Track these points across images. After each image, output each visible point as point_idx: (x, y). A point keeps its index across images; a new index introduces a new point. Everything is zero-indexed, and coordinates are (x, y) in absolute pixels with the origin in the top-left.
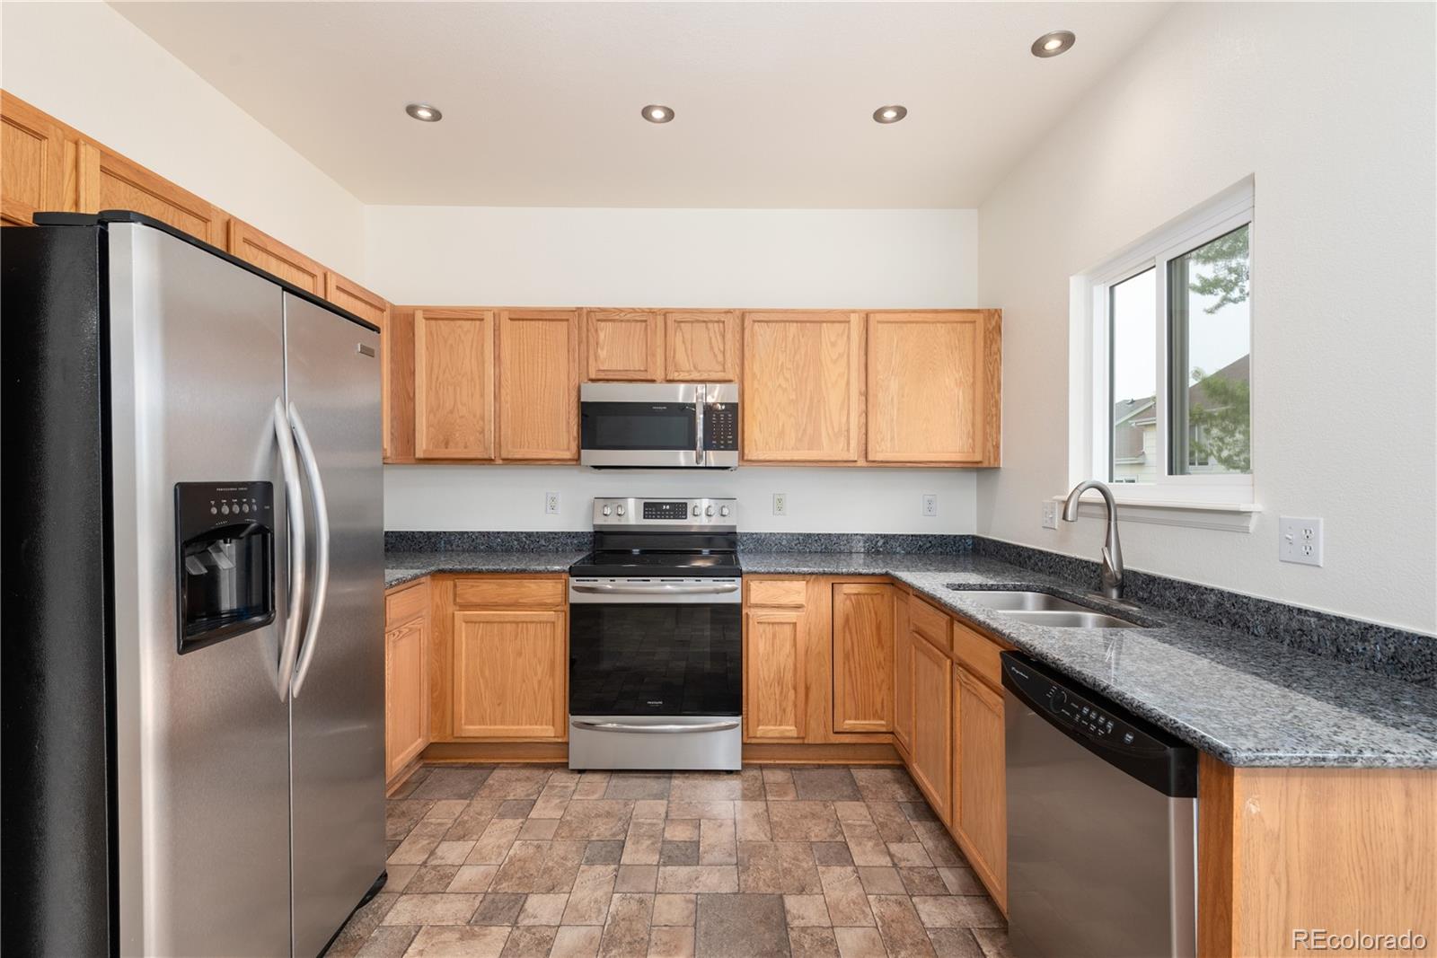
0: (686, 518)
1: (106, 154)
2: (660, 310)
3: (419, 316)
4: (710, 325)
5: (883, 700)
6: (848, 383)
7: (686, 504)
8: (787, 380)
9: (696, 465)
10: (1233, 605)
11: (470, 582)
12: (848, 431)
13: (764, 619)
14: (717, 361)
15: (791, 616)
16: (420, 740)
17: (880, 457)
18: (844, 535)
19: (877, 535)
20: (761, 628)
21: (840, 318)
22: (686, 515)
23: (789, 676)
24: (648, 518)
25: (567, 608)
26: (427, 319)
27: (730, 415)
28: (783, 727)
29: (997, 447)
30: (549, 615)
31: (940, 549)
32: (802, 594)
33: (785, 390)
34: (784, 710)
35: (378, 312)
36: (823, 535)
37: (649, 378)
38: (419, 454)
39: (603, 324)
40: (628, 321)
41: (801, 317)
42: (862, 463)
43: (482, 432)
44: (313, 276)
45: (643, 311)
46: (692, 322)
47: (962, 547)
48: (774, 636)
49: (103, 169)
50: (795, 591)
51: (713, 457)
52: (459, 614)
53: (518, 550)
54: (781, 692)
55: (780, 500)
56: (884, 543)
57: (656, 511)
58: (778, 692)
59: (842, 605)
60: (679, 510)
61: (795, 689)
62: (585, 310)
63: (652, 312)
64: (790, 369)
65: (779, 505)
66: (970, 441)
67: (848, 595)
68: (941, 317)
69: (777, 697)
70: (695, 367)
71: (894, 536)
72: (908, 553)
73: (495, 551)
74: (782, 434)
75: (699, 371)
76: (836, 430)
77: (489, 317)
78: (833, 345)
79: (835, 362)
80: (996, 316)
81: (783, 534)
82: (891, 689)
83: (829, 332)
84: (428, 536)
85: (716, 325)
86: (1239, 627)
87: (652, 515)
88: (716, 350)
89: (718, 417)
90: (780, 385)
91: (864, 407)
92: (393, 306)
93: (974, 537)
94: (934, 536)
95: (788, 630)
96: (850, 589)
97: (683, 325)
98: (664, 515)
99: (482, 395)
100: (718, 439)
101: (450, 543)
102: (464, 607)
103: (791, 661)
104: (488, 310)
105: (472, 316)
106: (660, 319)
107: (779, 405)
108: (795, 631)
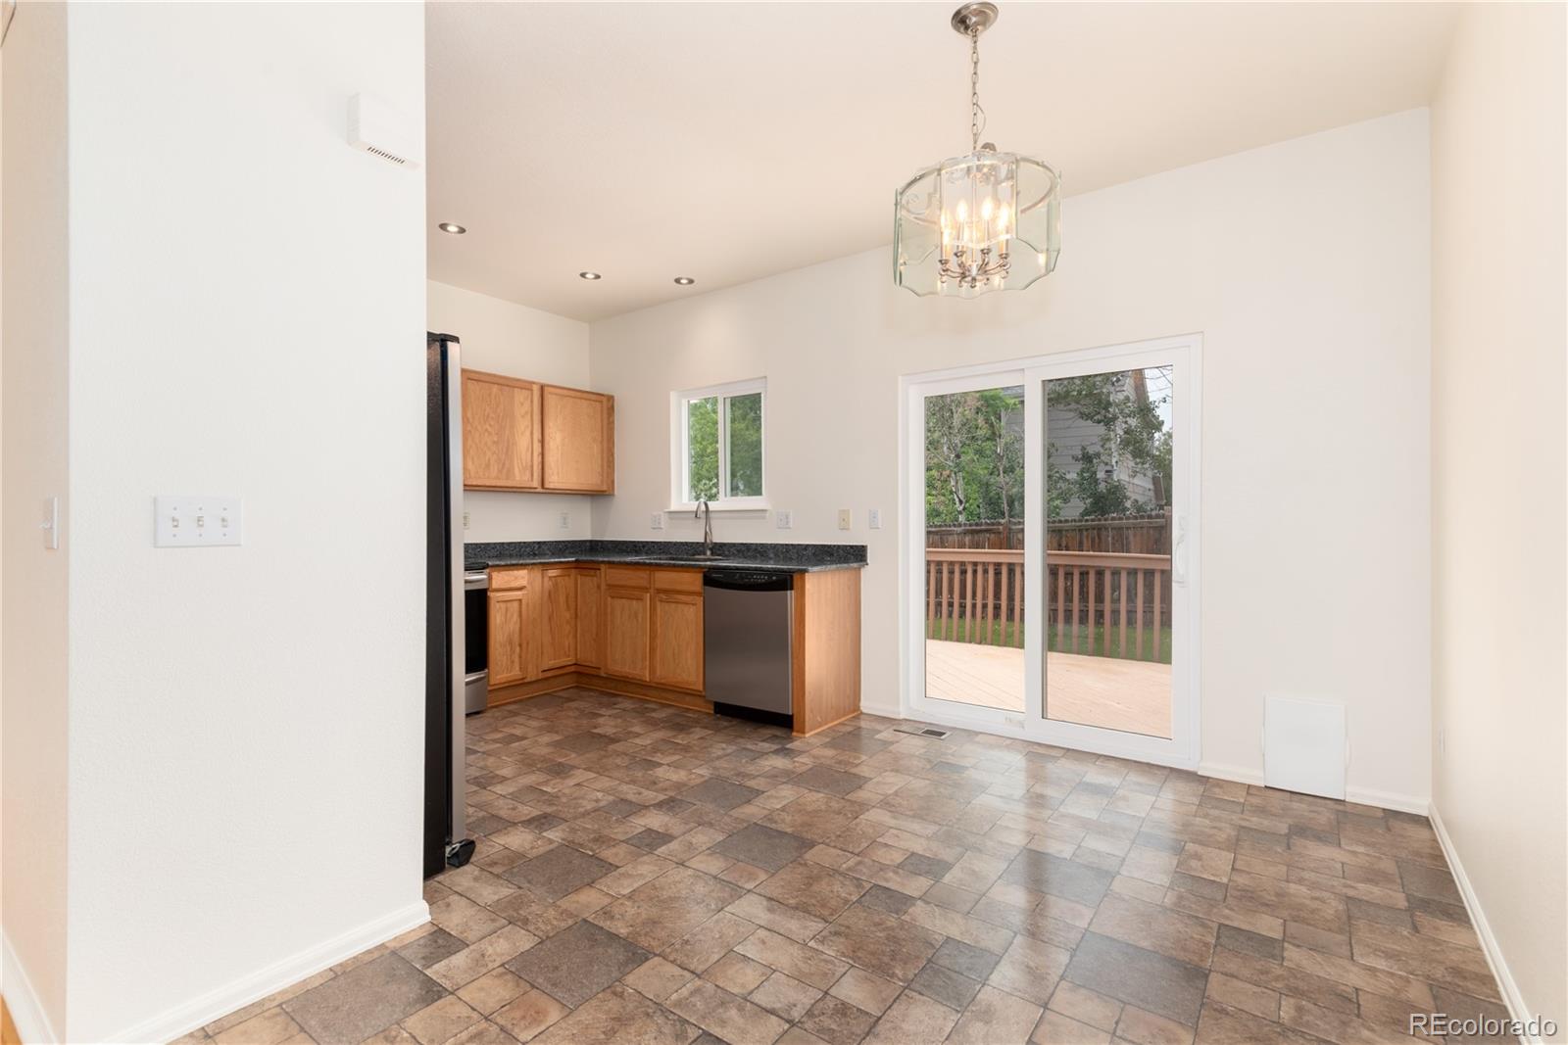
5: (570, 644)
6: (532, 433)
8: (491, 426)
10: (762, 548)
12: (532, 466)
13: (500, 599)
15: (518, 594)
17: (552, 486)
18: (510, 542)
19: (535, 542)
20: (498, 605)
21: (525, 385)
23: (516, 637)
28: (512, 673)
29: (613, 482)
31: (572, 550)
32: (525, 579)
33: (490, 434)
34: (513, 661)
41: (501, 381)
42: (540, 490)
47: (584, 548)
48: (506, 610)
50: (521, 577)
54: (511, 649)
55: (465, 518)
56: (539, 548)
58: (509, 649)
59: (548, 584)
61: (520, 645)
64: (493, 418)
66: (600, 477)
67: (550, 577)
68: (585, 395)
69: (509, 653)
71: (545, 542)
72: (553, 554)
74: (488, 466)
76: (524, 465)
78: (522, 404)
79: (523, 417)
80: (612, 400)
82: (575, 637)
83: (520, 396)
90: (486, 430)
91: (540, 450)
93: (591, 541)
94: (568, 541)
95: (516, 605)
96: (552, 573)
103: (518, 626)
107: (486, 444)
108: (521, 605)
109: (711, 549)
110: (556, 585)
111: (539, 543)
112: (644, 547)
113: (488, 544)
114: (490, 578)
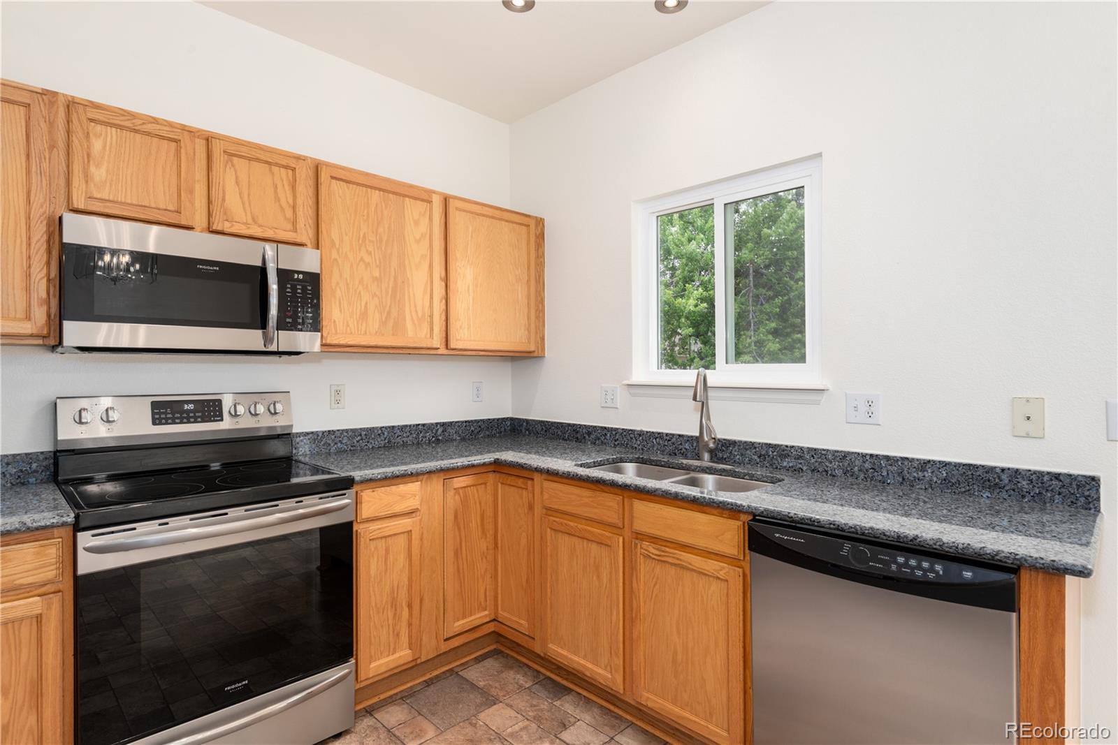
0: (222, 420)
2: (200, 131)
4: (275, 169)
5: (486, 590)
6: (431, 266)
8: (370, 253)
9: (262, 349)
10: (813, 456)
12: (431, 316)
13: (375, 534)
14: (285, 217)
15: (405, 523)
17: (460, 345)
18: (407, 426)
20: (372, 545)
21: (422, 196)
22: (221, 415)
23: (403, 596)
24: (160, 424)
25: (68, 585)
27: (309, 288)
28: (397, 655)
29: (543, 339)
30: (26, 605)
31: (487, 433)
32: (417, 497)
33: (367, 265)
34: (398, 635)
36: (386, 428)
37: (183, 222)
39: (99, 128)
40: (148, 134)
41: (383, 186)
42: (443, 351)
46: (250, 159)
47: (503, 429)
48: (387, 551)
50: (410, 494)
51: (286, 340)
54: (395, 614)
55: (338, 392)
56: (443, 432)
57: (173, 413)
58: (391, 617)
59: (453, 500)
60: (210, 409)
61: (410, 606)
64: (373, 242)
65: (337, 396)
66: (527, 332)
67: (455, 494)
68: (506, 216)
69: (390, 622)
70: (253, 219)
71: (451, 423)
72: (463, 439)
74: (364, 315)
75: (260, 226)
76: (420, 314)
78: (417, 223)
79: (418, 242)
80: (541, 224)
81: (343, 430)
82: (495, 577)
83: (413, 210)
85: (283, 170)
86: (819, 471)
87: (167, 419)
88: (285, 203)
89: (294, 288)
90: (362, 259)
91: (444, 293)
93: (512, 419)
94: (483, 421)
95: (402, 541)
96: (460, 482)
97: (235, 160)
98: (186, 418)
100: (294, 317)
103: (405, 575)
106: (200, 146)
107: (361, 281)
108: (410, 540)
109: (711, 451)
110: (465, 502)
111: (443, 424)
112: (589, 434)
113: (372, 430)
114: (357, 502)
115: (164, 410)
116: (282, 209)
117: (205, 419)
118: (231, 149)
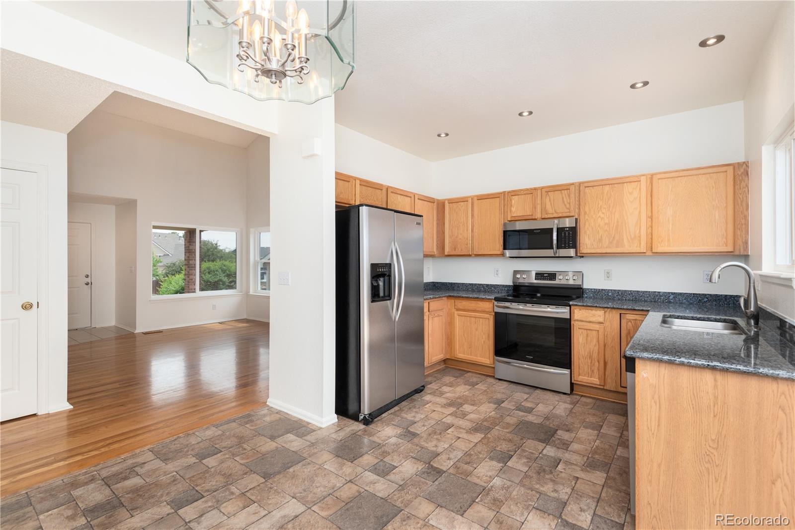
1: (361, 180)
2: (539, 187)
3: (446, 202)
4: (563, 191)
6: (640, 212)
7: (556, 274)
8: (604, 213)
9: (554, 256)
11: (460, 301)
12: (640, 237)
13: (581, 327)
14: (566, 208)
15: (597, 327)
16: (442, 355)
17: (660, 250)
18: (647, 292)
19: (669, 293)
20: (581, 331)
21: (636, 180)
22: (555, 279)
23: (595, 355)
24: (538, 280)
25: (494, 314)
26: (449, 203)
27: (572, 233)
28: (592, 379)
30: (487, 316)
31: (714, 303)
32: (602, 317)
33: (602, 219)
34: (593, 371)
35: (433, 204)
36: (634, 291)
37: (534, 218)
38: (446, 253)
39: (514, 197)
40: (525, 194)
41: (612, 182)
42: (649, 253)
43: (467, 244)
44: (410, 197)
45: (531, 189)
46: (554, 191)
48: (587, 335)
49: (360, 185)
50: (598, 315)
51: (563, 252)
52: (456, 312)
53: (483, 292)
54: (591, 362)
55: (608, 273)
56: (674, 297)
57: (541, 277)
58: (589, 362)
60: (552, 276)
61: (598, 362)
62: (507, 193)
63: (535, 189)
64: (605, 208)
65: (608, 275)
67: (630, 321)
69: (589, 364)
70: (555, 212)
71: (681, 293)
73: (475, 291)
74: (601, 240)
75: (557, 213)
76: (633, 236)
77: (470, 200)
78: (631, 193)
79: (632, 202)
80: (745, 166)
81: (609, 290)
83: (628, 188)
84: (451, 284)
85: (566, 191)
87: (540, 279)
88: (566, 203)
89: (565, 234)
90: (600, 216)
91: (650, 224)
92: (438, 200)
94: (711, 295)
95: (595, 333)
96: (631, 317)
97: (549, 193)
98: (546, 279)
99: (467, 230)
100: (565, 244)
101: (458, 287)
102: (458, 310)
103: (596, 349)
104: (470, 197)
105: (464, 200)
106: (539, 192)
107: (599, 225)
108: (598, 334)
115: (539, 275)
116: (565, 205)
117: (551, 280)
118: (548, 190)
